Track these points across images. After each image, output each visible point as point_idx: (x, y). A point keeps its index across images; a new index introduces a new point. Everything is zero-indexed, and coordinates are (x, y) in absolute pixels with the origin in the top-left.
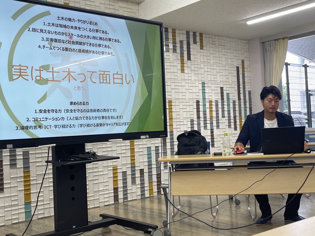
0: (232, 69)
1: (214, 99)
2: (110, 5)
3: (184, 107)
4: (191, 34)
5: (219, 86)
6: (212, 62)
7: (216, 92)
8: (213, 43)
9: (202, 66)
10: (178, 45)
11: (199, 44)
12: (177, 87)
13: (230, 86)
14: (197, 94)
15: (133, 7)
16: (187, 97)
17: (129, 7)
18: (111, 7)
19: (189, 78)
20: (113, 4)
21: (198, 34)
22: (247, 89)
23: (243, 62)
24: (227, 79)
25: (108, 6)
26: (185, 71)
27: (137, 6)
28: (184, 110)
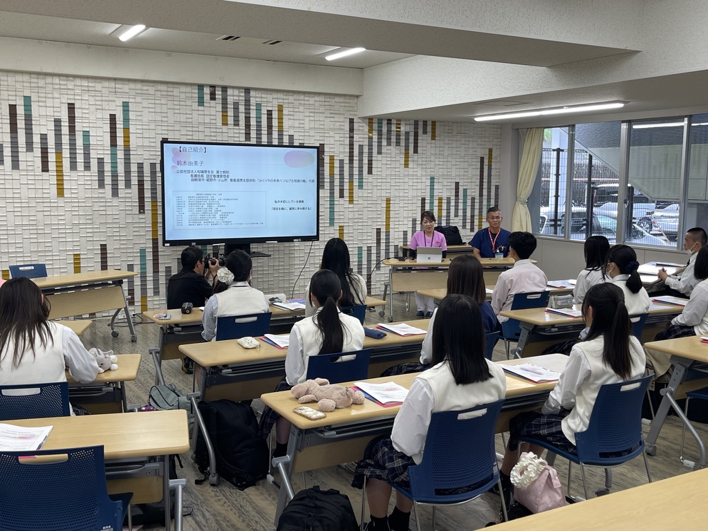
0: (474, 160)
1: (445, 195)
2: (325, 102)
3: (405, 205)
4: (421, 124)
5: (454, 181)
6: (446, 154)
7: (449, 187)
8: (450, 131)
9: (433, 158)
10: (403, 137)
11: (430, 134)
12: (398, 184)
13: (469, 180)
14: (423, 191)
15: (351, 101)
16: (410, 195)
17: (347, 101)
18: (326, 103)
19: (414, 173)
20: (328, 100)
21: (429, 123)
22: (493, 183)
23: (491, 151)
24: (465, 172)
25: (323, 103)
26: (410, 166)
27: (356, 100)
28: (405, 209)
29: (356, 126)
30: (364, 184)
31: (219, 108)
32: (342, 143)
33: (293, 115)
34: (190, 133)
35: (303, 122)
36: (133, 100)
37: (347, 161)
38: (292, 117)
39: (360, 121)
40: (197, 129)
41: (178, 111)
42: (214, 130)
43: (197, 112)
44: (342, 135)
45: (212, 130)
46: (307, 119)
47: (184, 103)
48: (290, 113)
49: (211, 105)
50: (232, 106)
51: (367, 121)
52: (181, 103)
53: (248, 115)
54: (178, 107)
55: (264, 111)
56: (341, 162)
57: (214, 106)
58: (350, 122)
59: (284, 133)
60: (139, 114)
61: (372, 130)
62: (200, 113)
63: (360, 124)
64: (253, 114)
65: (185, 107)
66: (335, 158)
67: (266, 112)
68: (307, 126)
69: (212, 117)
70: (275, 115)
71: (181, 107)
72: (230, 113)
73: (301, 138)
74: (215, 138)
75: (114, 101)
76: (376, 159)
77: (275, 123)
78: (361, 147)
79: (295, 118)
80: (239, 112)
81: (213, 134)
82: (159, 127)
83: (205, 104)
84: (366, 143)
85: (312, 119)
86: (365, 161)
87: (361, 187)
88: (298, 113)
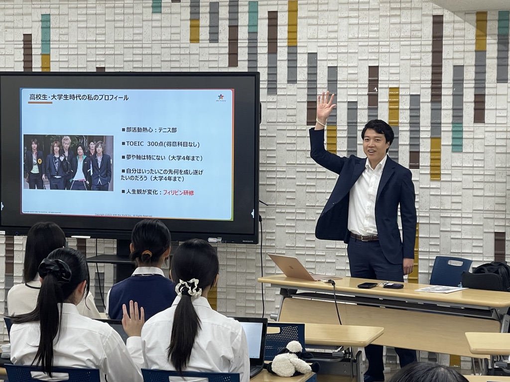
29: (447, 30)
30: (464, 141)
31: (186, 14)
32: (418, 63)
33: (317, 18)
34: (139, 58)
35: (335, 28)
36: (56, 12)
37: (426, 96)
38: (315, 21)
39: (457, 18)
40: (149, 51)
41: (121, 24)
42: (177, 51)
43: (150, 23)
44: (417, 49)
45: (174, 51)
46: (345, 22)
47: (130, 11)
48: (311, 14)
49: (173, 10)
50: (208, 10)
51: (474, 17)
52: (127, 11)
53: (234, 24)
54: (121, 17)
55: (263, 13)
56: (415, 99)
57: (179, 11)
58: (434, 23)
59: (299, 50)
60: (64, 31)
61: (486, 36)
62: (155, 24)
63: (457, 26)
64: (243, 20)
65: (131, 17)
66: (401, 92)
67: (266, 15)
68: (343, 35)
69: (174, 30)
70: (283, 19)
71: (126, 17)
72: (205, 20)
73: (330, 57)
74: (177, 65)
75: (30, 14)
76: (492, 91)
77: (282, 33)
78: (458, 70)
79: (321, 22)
80: (218, 19)
81: (174, 58)
82: (93, 51)
83: (163, 10)
84: (470, 60)
85: (355, 21)
86: (469, 96)
87: (457, 147)
88: (327, 14)
